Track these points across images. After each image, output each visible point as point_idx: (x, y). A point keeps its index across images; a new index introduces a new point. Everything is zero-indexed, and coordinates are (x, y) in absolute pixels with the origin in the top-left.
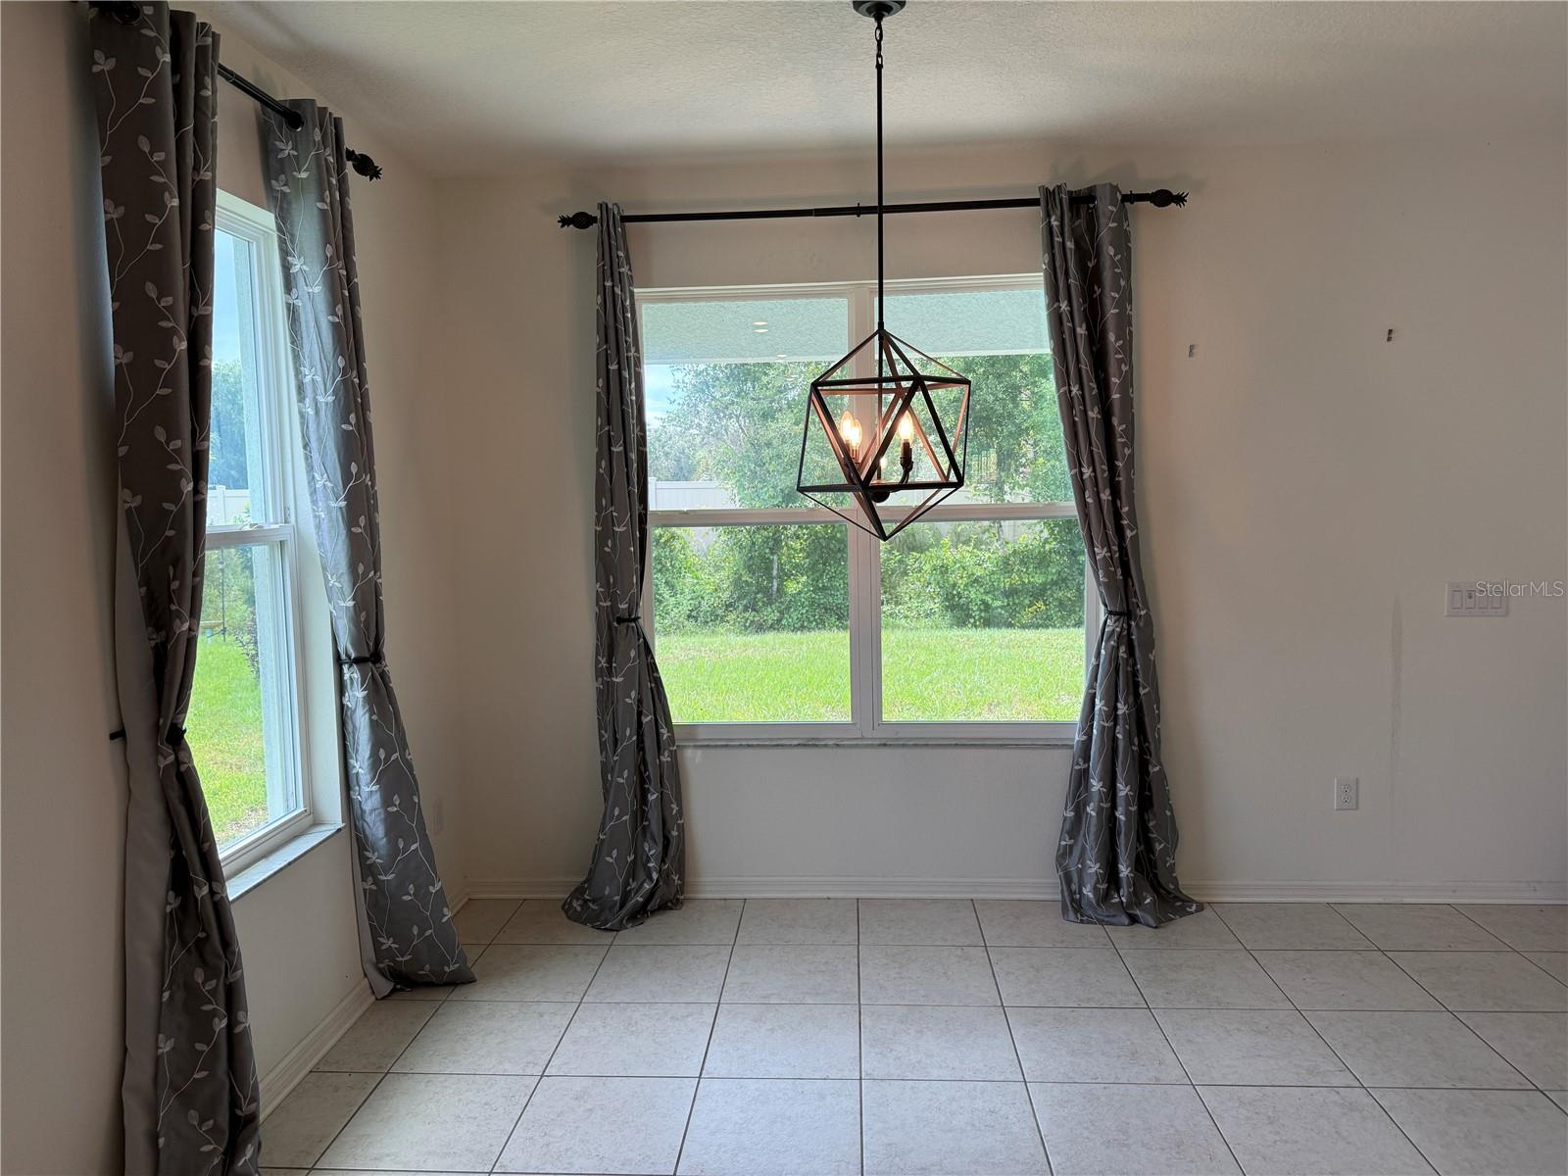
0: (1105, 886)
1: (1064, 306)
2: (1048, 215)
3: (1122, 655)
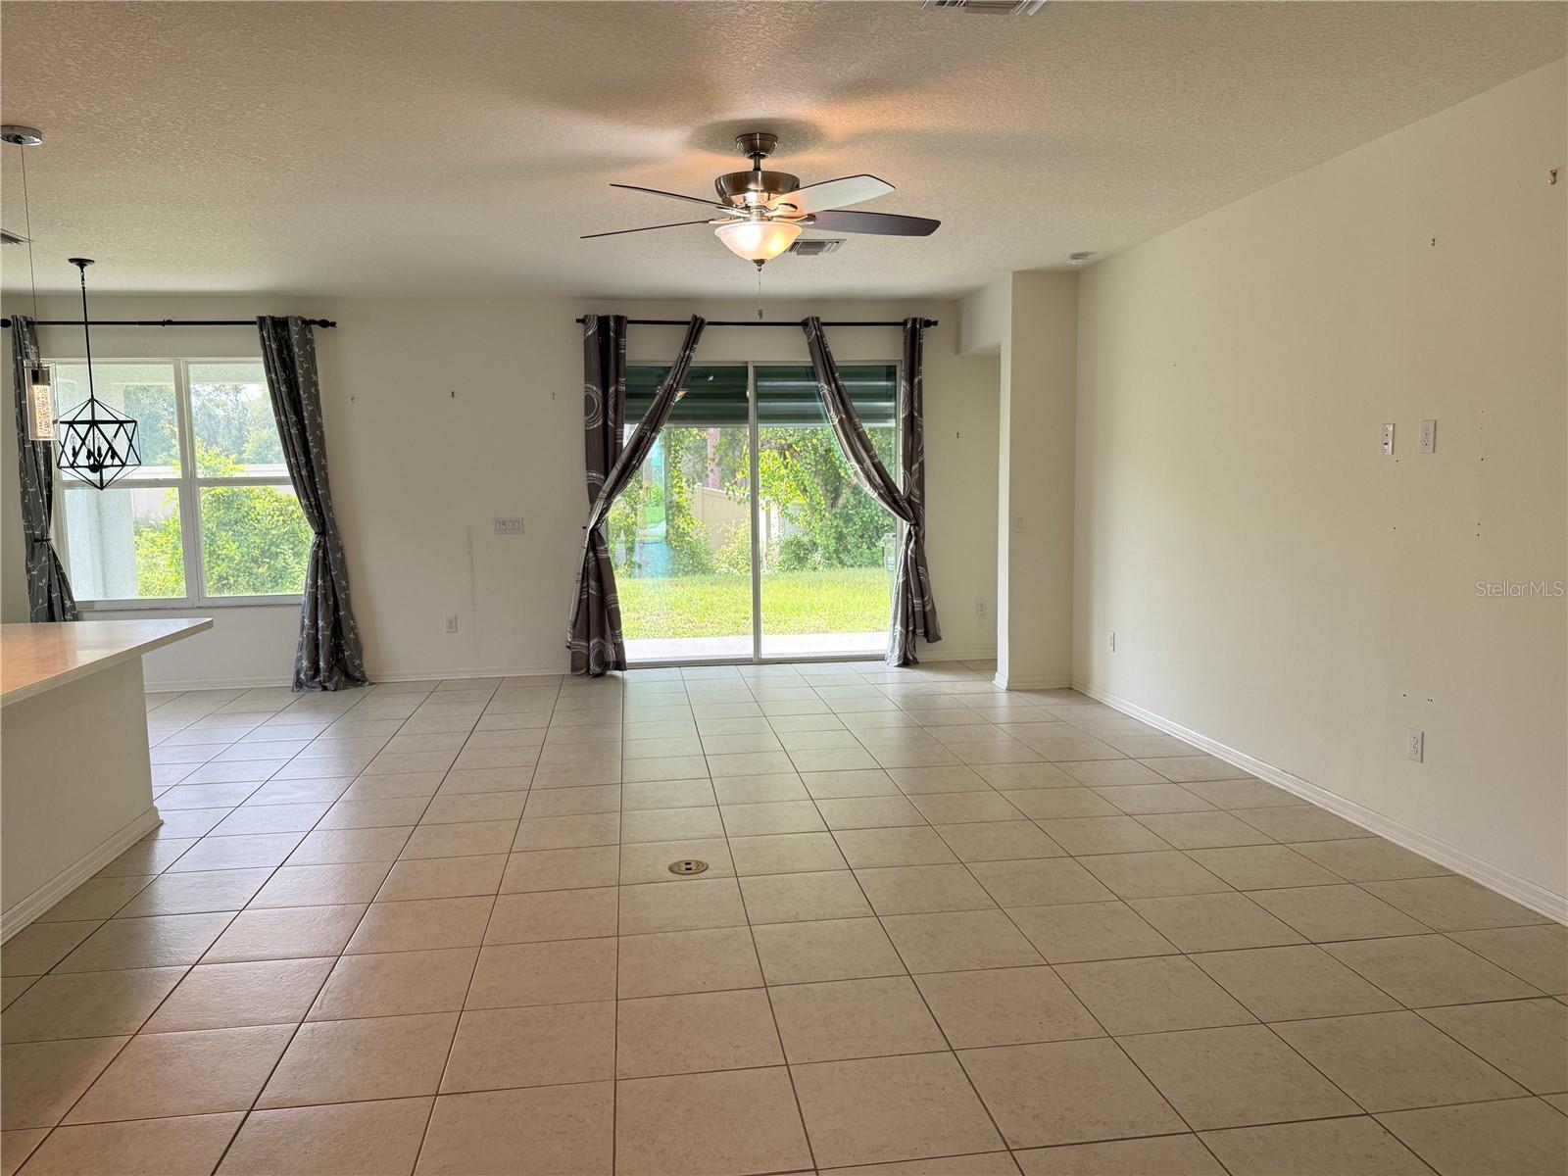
0: (312, 673)
1: (273, 376)
2: (261, 330)
3: (320, 554)
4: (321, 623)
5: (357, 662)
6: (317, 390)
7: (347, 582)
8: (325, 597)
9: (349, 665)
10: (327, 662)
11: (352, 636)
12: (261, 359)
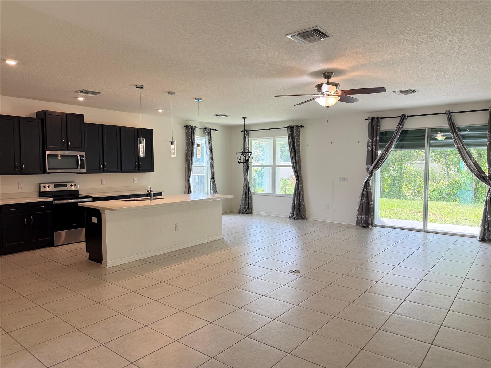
1: (289, 140)
2: (288, 129)
3: (297, 185)
4: (295, 202)
5: (304, 213)
6: (299, 144)
7: (303, 192)
8: (297, 195)
9: (302, 214)
10: (296, 213)
11: (303, 206)
12: (287, 136)
